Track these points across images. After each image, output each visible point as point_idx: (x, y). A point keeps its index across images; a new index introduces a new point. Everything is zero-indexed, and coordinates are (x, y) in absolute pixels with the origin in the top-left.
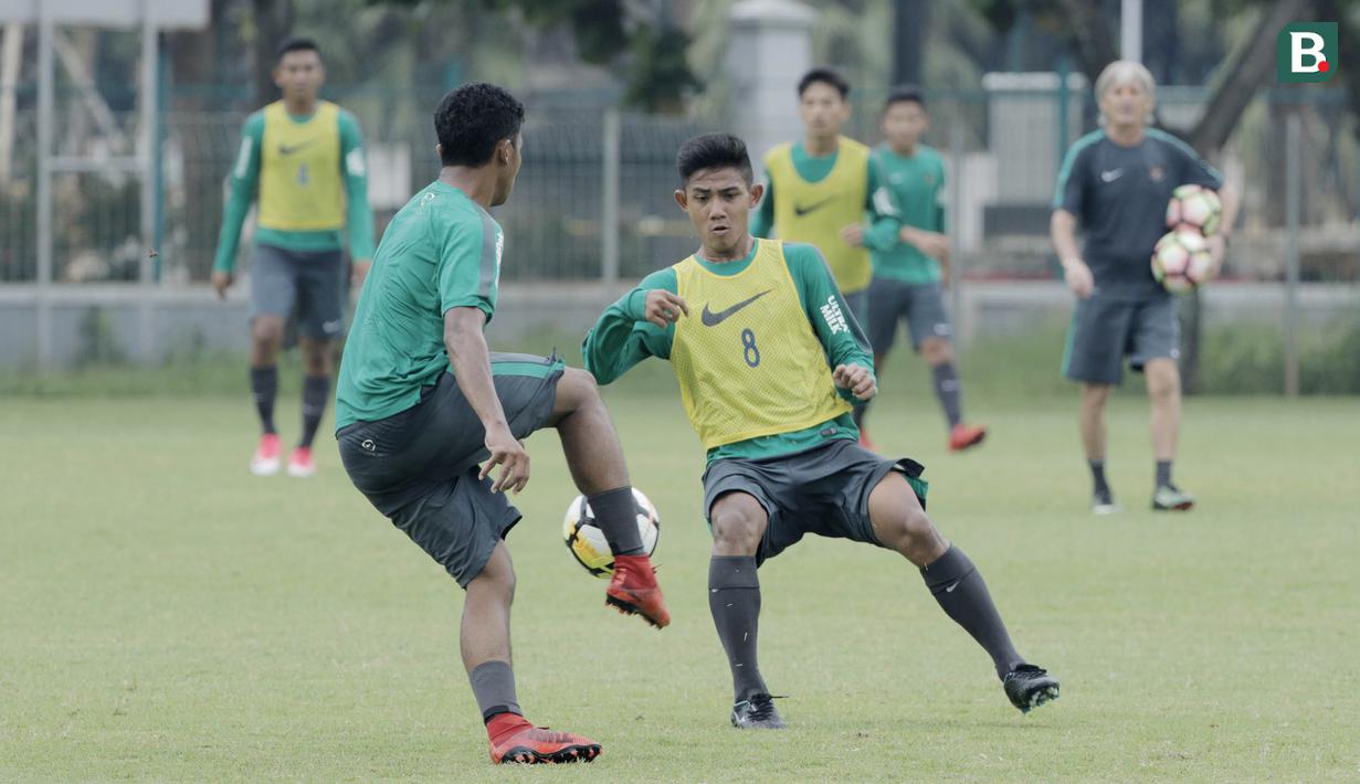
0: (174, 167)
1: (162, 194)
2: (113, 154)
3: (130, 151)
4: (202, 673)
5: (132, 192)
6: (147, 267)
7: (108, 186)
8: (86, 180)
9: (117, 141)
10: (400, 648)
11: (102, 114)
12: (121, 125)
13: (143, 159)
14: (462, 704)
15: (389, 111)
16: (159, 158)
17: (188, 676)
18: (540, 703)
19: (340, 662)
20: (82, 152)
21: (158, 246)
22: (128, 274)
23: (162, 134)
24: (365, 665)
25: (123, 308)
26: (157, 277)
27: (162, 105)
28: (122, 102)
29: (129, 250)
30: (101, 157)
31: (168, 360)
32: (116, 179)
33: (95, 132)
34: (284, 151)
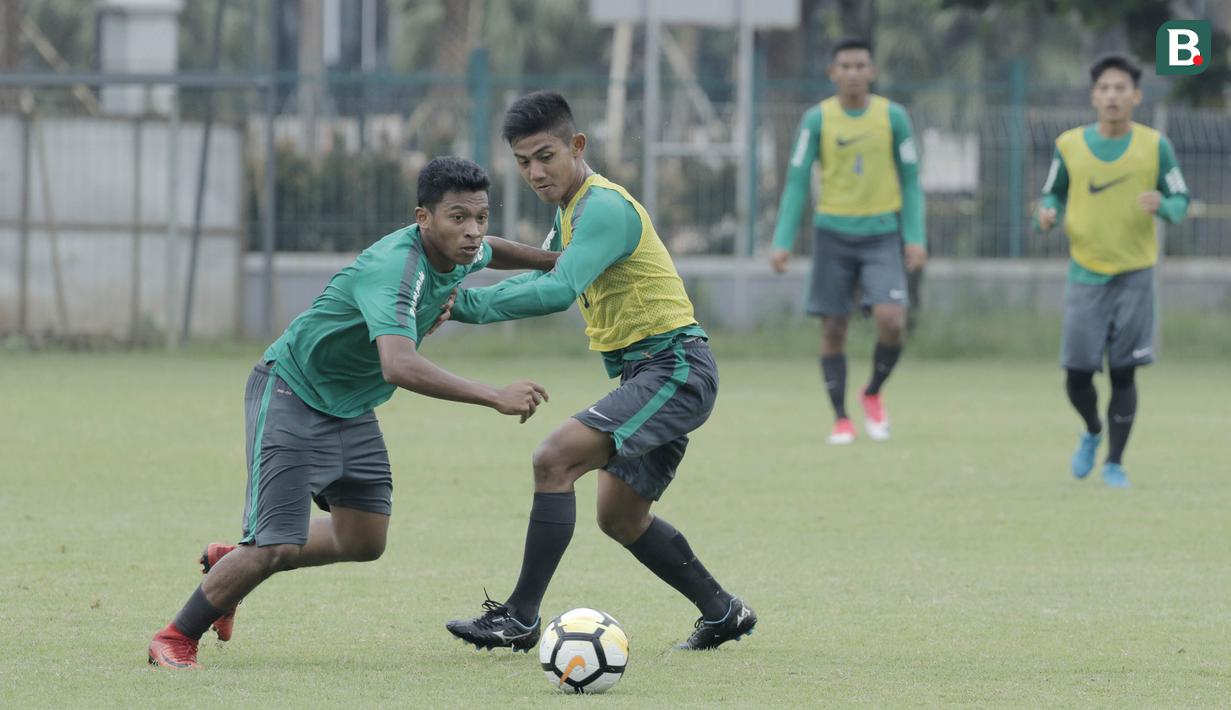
0: (767, 153)
1: (756, 176)
2: (713, 140)
3: (727, 138)
4: (789, 607)
5: (728, 175)
6: (741, 243)
7: (707, 169)
8: (688, 163)
9: (716, 129)
10: (968, 586)
11: (703, 105)
12: (719, 115)
13: (739, 146)
14: (1022, 638)
15: (960, 104)
16: (753, 144)
17: (776, 610)
18: (1092, 637)
19: (913, 598)
20: (684, 139)
21: (751, 224)
22: (725, 248)
23: (757, 122)
24: (934, 601)
25: (721, 279)
26: (751, 251)
27: (757, 97)
28: (721, 94)
29: (726, 227)
30: (701, 144)
31: (759, 326)
32: (714, 163)
33: (696, 121)
34: (841, 143)
